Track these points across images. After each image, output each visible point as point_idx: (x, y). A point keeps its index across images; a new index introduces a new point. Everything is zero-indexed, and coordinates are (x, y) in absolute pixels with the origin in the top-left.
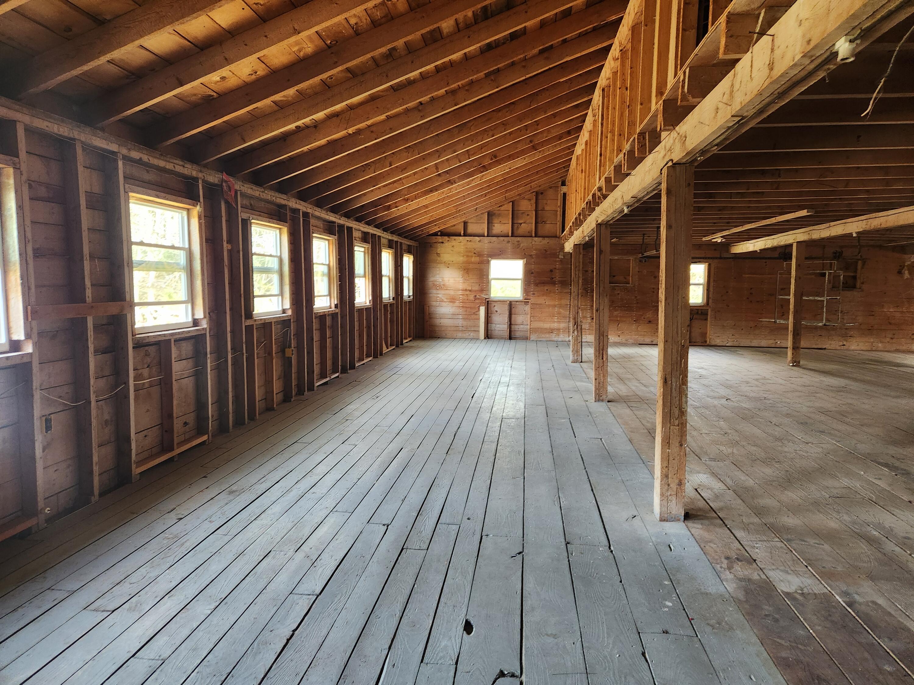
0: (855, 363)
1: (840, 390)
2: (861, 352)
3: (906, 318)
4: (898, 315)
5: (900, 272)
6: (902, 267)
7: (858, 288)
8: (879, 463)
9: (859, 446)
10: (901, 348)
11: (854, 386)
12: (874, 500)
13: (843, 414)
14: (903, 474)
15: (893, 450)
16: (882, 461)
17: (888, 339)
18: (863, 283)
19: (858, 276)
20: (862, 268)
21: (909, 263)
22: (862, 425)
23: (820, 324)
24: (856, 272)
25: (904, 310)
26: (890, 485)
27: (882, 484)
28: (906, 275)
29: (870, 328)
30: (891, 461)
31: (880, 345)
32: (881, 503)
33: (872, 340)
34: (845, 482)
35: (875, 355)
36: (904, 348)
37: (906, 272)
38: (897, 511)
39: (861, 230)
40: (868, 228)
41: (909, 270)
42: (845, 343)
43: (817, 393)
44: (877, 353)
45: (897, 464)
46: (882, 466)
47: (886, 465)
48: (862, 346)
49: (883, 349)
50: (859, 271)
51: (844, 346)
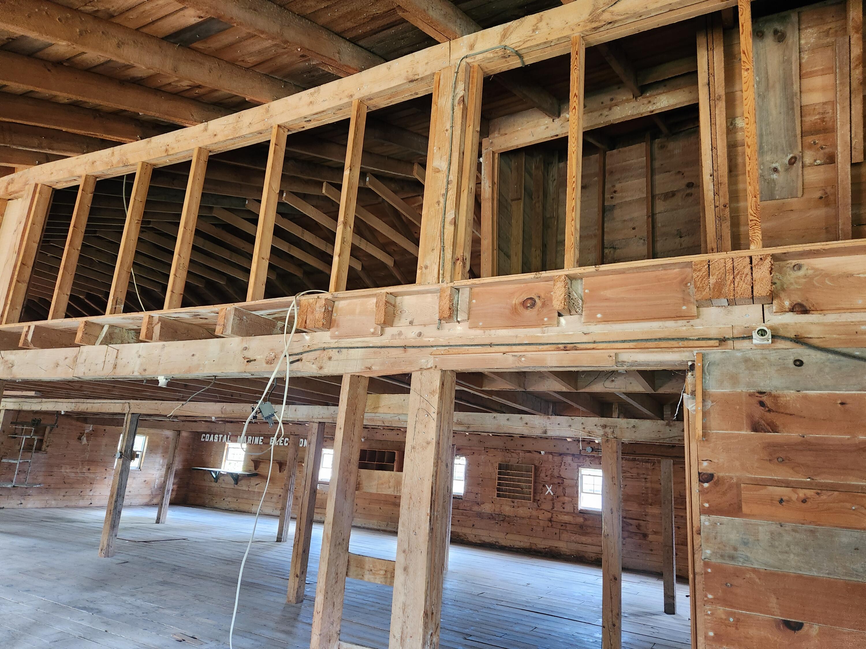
0: (36, 522)
1: (32, 550)
2: (36, 510)
3: (79, 478)
4: (73, 475)
5: (80, 439)
6: (82, 434)
7: (43, 450)
8: (79, 608)
9: (60, 597)
10: (69, 504)
11: (42, 544)
12: (82, 636)
13: (40, 572)
14: (97, 612)
15: (87, 595)
16: (81, 606)
17: (61, 497)
18: (48, 446)
19: (45, 439)
20: (50, 433)
21: (88, 431)
22: (58, 579)
23: (9, 486)
24: (43, 435)
25: (78, 471)
26: (91, 623)
27: (84, 623)
28: (84, 441)
29: (47, 487)
30: (87, 604)
31: (53, 502)
32: (88, 638)
33: (47, 498)
34: (58, 628)
35: (47, 512)
36: (73, 504)
37: (85, 439)
38: (99, 640)
39: (70, 410)
40: (76, 410)
41: (87, 437)
42: (23, 502)
43: (12, 555)
44: (49, 509)
45: (92, 606)
46: (82, 609)
47: (84, 608)
48: (38, 504)
49: (55, 506)
50: (46, 435)
51: (21, 505)
